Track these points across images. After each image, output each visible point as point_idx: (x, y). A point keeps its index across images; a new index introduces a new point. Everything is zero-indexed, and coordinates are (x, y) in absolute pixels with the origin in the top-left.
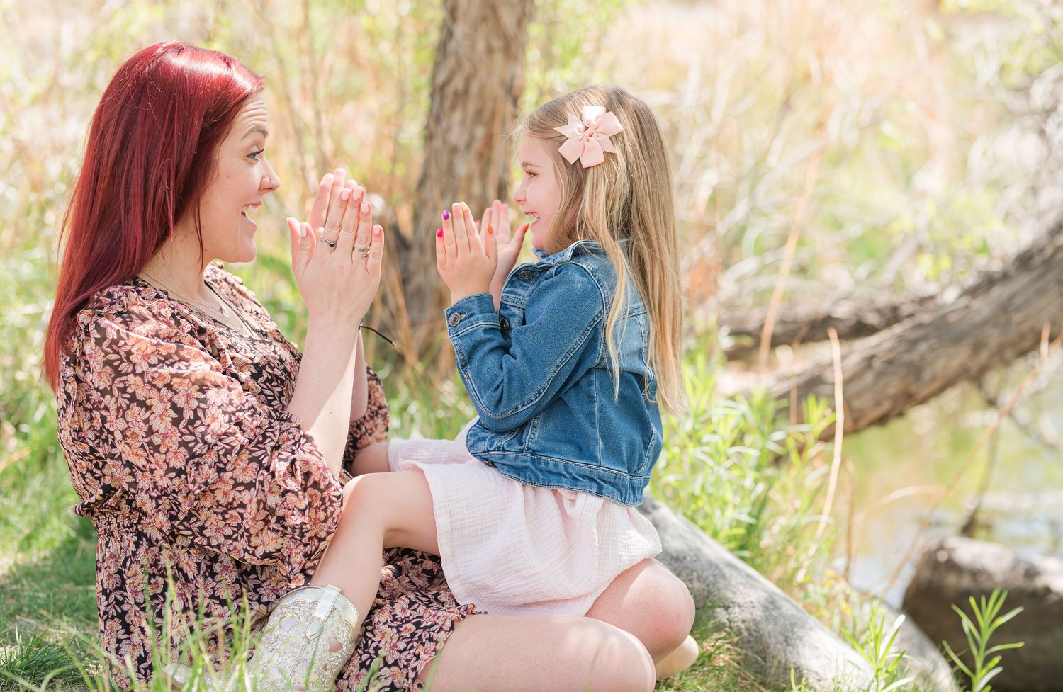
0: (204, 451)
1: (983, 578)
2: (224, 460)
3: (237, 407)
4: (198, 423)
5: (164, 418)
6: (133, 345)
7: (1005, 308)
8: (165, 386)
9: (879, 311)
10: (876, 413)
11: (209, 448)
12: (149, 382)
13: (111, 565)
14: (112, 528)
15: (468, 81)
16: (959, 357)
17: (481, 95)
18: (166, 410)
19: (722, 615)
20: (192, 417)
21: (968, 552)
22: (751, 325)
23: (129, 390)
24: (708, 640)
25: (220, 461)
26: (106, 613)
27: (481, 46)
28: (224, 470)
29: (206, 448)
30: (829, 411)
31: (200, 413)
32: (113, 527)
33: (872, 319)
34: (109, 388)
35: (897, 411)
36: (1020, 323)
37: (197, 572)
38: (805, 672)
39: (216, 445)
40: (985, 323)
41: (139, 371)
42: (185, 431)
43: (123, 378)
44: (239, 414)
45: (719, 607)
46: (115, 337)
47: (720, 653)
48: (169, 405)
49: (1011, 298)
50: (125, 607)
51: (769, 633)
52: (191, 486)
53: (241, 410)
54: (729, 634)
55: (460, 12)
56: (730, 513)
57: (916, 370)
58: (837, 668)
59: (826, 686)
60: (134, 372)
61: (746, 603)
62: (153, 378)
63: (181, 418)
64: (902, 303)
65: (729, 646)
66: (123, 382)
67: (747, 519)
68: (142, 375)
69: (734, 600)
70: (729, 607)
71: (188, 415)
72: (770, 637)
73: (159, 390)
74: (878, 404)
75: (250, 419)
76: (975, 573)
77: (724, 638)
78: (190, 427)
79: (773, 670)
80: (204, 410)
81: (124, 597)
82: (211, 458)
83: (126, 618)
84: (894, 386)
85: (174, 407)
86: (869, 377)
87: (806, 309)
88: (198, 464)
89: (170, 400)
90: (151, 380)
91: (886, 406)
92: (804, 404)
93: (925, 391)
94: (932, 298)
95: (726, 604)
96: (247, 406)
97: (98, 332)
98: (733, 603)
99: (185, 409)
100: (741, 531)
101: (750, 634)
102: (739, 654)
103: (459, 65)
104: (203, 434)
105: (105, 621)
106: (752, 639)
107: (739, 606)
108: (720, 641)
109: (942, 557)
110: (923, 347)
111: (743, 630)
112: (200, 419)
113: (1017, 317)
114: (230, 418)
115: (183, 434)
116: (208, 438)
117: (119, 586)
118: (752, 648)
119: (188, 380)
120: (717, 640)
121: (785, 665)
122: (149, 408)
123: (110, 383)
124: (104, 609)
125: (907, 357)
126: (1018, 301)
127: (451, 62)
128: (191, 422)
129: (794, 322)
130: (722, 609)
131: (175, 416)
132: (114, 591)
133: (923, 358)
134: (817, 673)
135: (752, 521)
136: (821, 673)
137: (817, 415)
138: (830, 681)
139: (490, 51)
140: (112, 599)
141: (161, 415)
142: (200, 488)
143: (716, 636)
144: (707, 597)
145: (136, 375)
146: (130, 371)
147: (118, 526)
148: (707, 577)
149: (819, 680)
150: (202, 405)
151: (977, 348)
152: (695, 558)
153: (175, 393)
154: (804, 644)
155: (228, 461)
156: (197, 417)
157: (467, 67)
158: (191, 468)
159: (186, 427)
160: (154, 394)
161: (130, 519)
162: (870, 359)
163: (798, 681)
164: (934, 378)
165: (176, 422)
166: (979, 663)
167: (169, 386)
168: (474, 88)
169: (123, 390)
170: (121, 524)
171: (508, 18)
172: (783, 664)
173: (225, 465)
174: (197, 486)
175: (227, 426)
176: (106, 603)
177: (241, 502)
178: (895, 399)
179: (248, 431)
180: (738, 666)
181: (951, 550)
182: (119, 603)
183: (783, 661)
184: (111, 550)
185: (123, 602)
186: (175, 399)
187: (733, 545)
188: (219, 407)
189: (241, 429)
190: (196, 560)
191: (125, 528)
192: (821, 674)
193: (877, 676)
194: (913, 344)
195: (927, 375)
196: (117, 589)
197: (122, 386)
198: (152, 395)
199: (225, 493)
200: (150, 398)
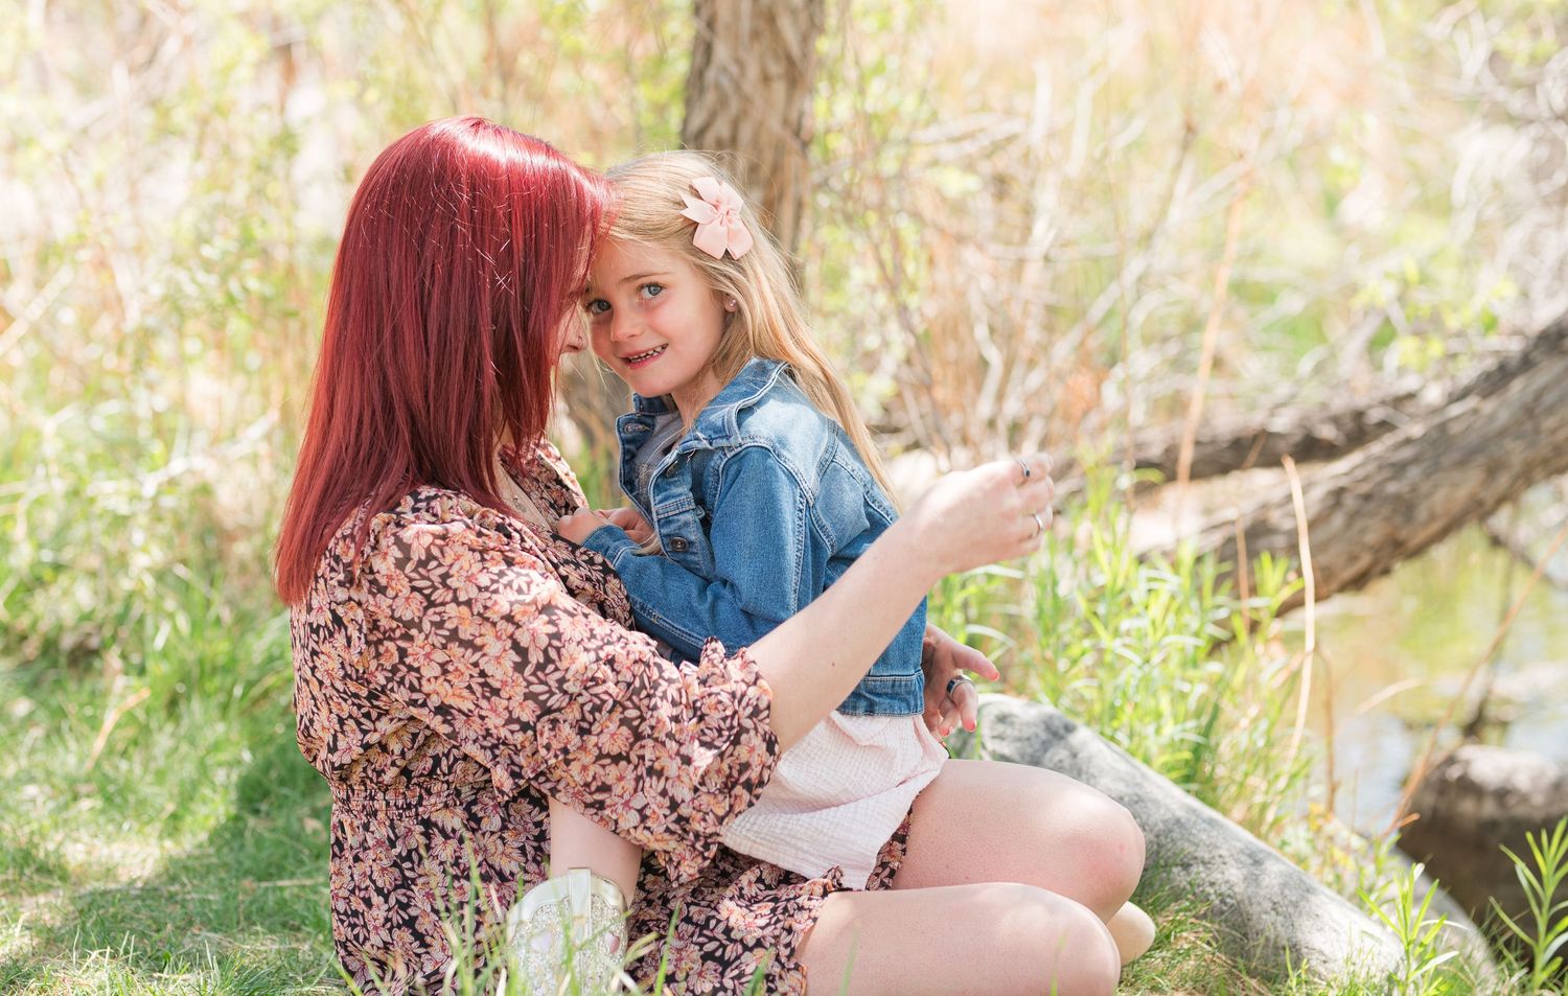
0: (564, 704)
1: (1512, 801)
2: (589, 717)
3: (602, 639)
4: (551, 667)
5: (502, 661)
6: (451, 565)
7: (1530, 411)
8: (502, 618)
9: (1335, 420)
10: (1349, 573)
11: (571, 699)
12: (479, 614)
13: (383, 856)
14: (377, 806)
15: (735, 125)
16: (1468, 484)
17: (755, 143)
18: (505, 650)
19: (1180, 877)
20: (542, 661)
21: (1487, 763)
22: (1155, 452)
23: (449, 625)
24: (1164, 914)
25: (583, 719)
26: (387, 920)
27: (753, 72)
28: (589, 732)
29: (567, 700)
30: (1292, 576)
31: (553, 654)
32: (379, 804)
33: (1327, 432)
34: (417, 620)
35: (1379, 568)
36: (1554, 431)
37: (523, 859)
38: (1304, 950)
39: (580, 695)
40: (1503, 433)
41: (463, 597)
42: (533, 679)
43: (438, 609)
44: (608, 649)
45: (1177, 865)
46: (423, 558)
47: (1182, 931)
48: (509, 643)
49: (1538, 396)
50: (413, 912)
51: (1249, 898)
52: (543, 752)
53: (609, 643)
54: (1192, 902)
55: (720, 26)
56: (1170, 729)
57: (1405, 507)
58: (1350, 944)
59: (1336, 969)
60: (455, 600)
61: (1213, 858)
62: (486, 608)
63: (525, 662)
64: (1370, 407)
65: (1193, 920)
66: (439, 614)
67: (1194, 737)
68: (469, 603)
69: (1196, 854)
70: (1189, 865)
71: (535, 657)
72: (1251, 904)
73: (494, 624)
74: (1353, 558)
75: (624, 653)
76: (1502, 794)
77: (1187, 910)
78: (539, 673)
79: (1258, 952)
80: (558, 650)
81: (409, 897)
82: (573, 714)
83: (417, 926)
84: (1374, 531)
85: (516, 646)
86: (1338, 520)
87: (1228, 422)
88: (554, 722)
89: (511, 637)
90: (482, 611)
91: (1365, 560)
92: (1256, 565)
93: (1421, 536)
94: (1411, 396)
95: (1185, 860)
96: (615, 638)
97: (400, 549)
98: (1196, 858)
99: (531, 650)
100: (1187, 755)
101: (1223, 902)
102: (1206, 930)
103: (723, 101)
104: (562, 681)
105: (390, 930)
106: (1225, 908)
107: (1204, 863)
108: (1181, 914)
109: (1454, 773)
110: (1414, 473)
111: (1213, 897)
112: (553, 662)
113: (1549, 423)
114: (597, 655)
115: (530, 683)
116: (570, 687)
117: (399, 883)
118: (1226, 921)
119: (534, 608)
120: (1177, 912)
121: (1275, 942)
122: (477, 649)
123: (421, 614)
124: (385, 914)
125: (1392, 488)
126: (1549, 398)
127: (710, 98)
128: (540, 667)
129: (1213, 442)
130: (1179, 868)
131: (518, 659)
132: (394, 890)
133: (1414, 489)
134: (1321, 952)
135: (1200, 740)
136: (1327, 950)
137: (1274, 579)
138: (1341, 962)
139: (766, 79)
140: (392, 901)
141: (498, 658)
142: (556, 756)
143: (1174, 906)
144: (1158, 853)
145: (459, 604)
146: (448, 598)
147: (388, 804)
148: (1156, 825)
149: (1325, 962)
150: (556, 643)
151: (1492, 471)
152: (1136, 798)
153: (518, 626)
154: (1300, 913)
155: (595, 720)
156: (548, 660)
157: (734, 106)
158: (544, 726)
159: (534, 674)
160: (487, 629)
161: (405, 798)
162: (1338, 494)
163: (1296, 965)
164: (1432, 517)
165: (519, 668)
166: (1542, 927)
167: (509, 618)
168: (746, 133)
169: (439, 625)
170: (392, 803)
171: (789, 31)
172: (1272, 942)
173: (591, 724)
174: (552, 753)
175: (595, 667)
176: (386, 907)
177: (603, 783)
178: (1376, 550)
179: (624, 671)
180: (1209, 948)
181: (1467, 763)
182: (404, 907)
183: (1272, 937)
184: (377, 835)
185: (408, 905)
186: (518, 635)
187: (1175, 774)
188: (579, 643)
189: (613, 670)
190: (516, 845)
191: (398, 809)
192: (1326, 953)
193: (1407, 952)
194: (1399, 469)
195: (1422, 513)
196: (397, 887)
197: (437, 618)
198: (483, 631)
199: (584, 768)
200: (481, 635)
